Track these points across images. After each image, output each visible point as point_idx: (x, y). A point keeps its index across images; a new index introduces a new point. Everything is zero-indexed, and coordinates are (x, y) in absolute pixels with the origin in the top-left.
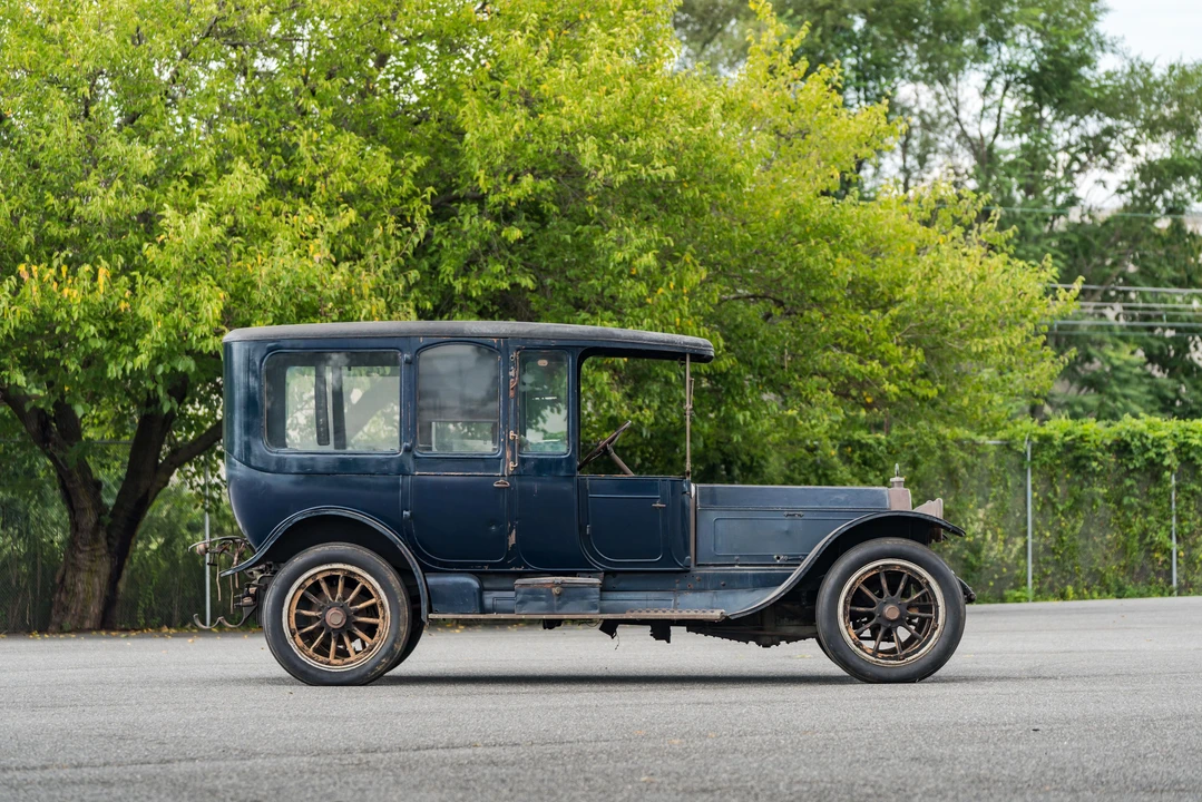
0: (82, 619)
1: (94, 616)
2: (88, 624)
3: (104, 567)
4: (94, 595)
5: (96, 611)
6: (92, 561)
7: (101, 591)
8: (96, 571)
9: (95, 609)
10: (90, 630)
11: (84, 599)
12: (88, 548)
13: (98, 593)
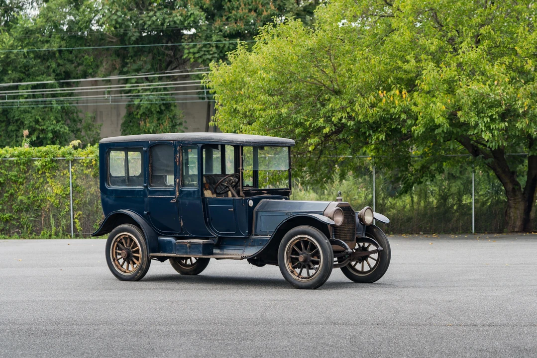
0: (514, 227)
1: (518, 226)
2: (516, 230)
3: (521, 206)
4: (517, 218)
5: (519, 224)
6: (515, 204)
7: (521, 217)
8: (517, 208)
9: (519, 223)
10: (517, 232)
11: (514, 220)
12: (512, 199)
13: (519, 217)
